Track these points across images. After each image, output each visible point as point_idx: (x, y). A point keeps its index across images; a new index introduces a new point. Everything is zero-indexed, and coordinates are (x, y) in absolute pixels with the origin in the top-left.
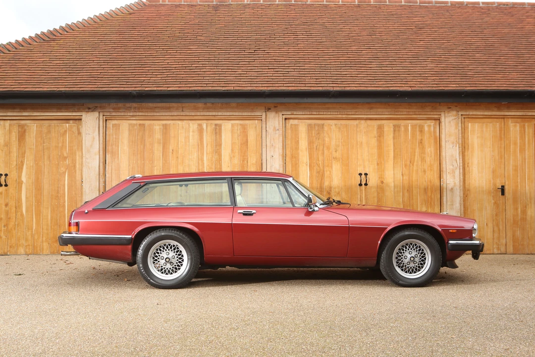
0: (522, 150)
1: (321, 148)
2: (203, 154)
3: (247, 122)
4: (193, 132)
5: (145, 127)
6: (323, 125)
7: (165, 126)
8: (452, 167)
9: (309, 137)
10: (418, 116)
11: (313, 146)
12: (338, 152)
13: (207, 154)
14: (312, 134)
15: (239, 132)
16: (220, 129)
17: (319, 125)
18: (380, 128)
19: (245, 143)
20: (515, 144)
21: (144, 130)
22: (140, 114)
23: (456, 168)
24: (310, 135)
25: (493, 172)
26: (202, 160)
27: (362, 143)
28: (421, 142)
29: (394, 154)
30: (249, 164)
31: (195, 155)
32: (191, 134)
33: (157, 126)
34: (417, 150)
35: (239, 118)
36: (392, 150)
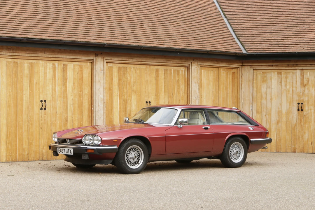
0: (227, 88)
1: (126, 83)
2: (55, 86)
3: (83, 64)
4: (49, 69)
5: (17, 64)
6: (127, 68)
7: (31, 64)
8: (194, 98)
9: (119, 75)
10: (178, 64)
11: (121, 82)
12: (135, 87)
13: (58, 86)
14: (120, 73)
15: (78, 70)
16: (67, 68)
17: (124, 68)
18: (157, 71)
19: (82, 79)
20: (224, 84)
21: (17, 66)
22: (17, 54)
23: (197, 99)
24: (120, 74)
25: (213, 101)
26: (55, 91)
27: (147, 81)
28: (178, 82)
29: (164, 89)
30: (84, 94)
31: (51, 86)
32: (48, 71)
33: (26, 64)
34: (176, 87)
35: (78, 61)
36: (163, 86)
